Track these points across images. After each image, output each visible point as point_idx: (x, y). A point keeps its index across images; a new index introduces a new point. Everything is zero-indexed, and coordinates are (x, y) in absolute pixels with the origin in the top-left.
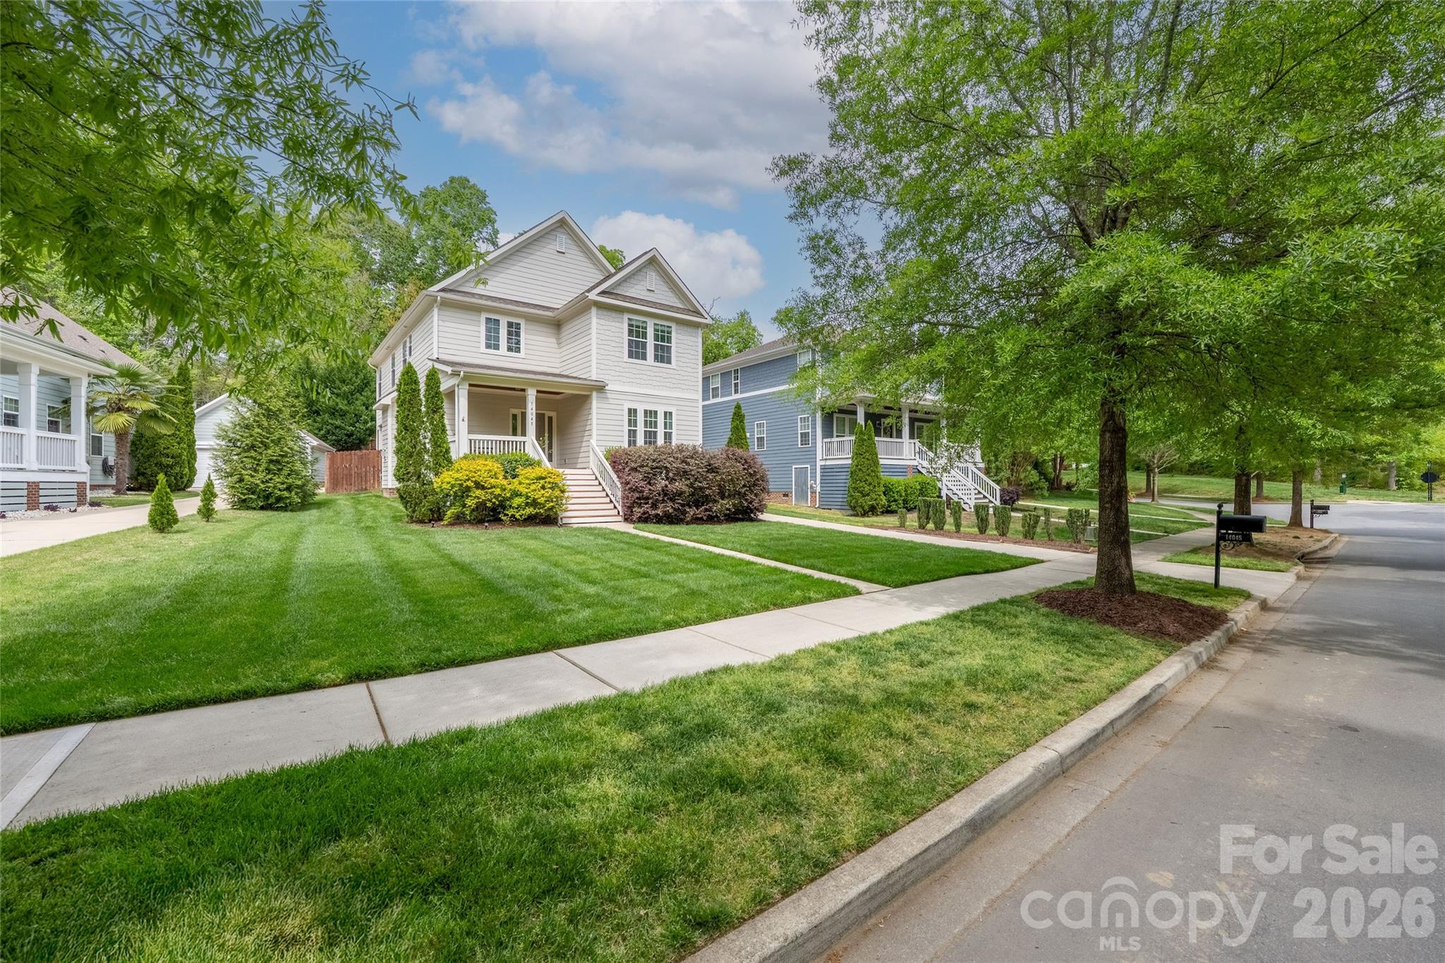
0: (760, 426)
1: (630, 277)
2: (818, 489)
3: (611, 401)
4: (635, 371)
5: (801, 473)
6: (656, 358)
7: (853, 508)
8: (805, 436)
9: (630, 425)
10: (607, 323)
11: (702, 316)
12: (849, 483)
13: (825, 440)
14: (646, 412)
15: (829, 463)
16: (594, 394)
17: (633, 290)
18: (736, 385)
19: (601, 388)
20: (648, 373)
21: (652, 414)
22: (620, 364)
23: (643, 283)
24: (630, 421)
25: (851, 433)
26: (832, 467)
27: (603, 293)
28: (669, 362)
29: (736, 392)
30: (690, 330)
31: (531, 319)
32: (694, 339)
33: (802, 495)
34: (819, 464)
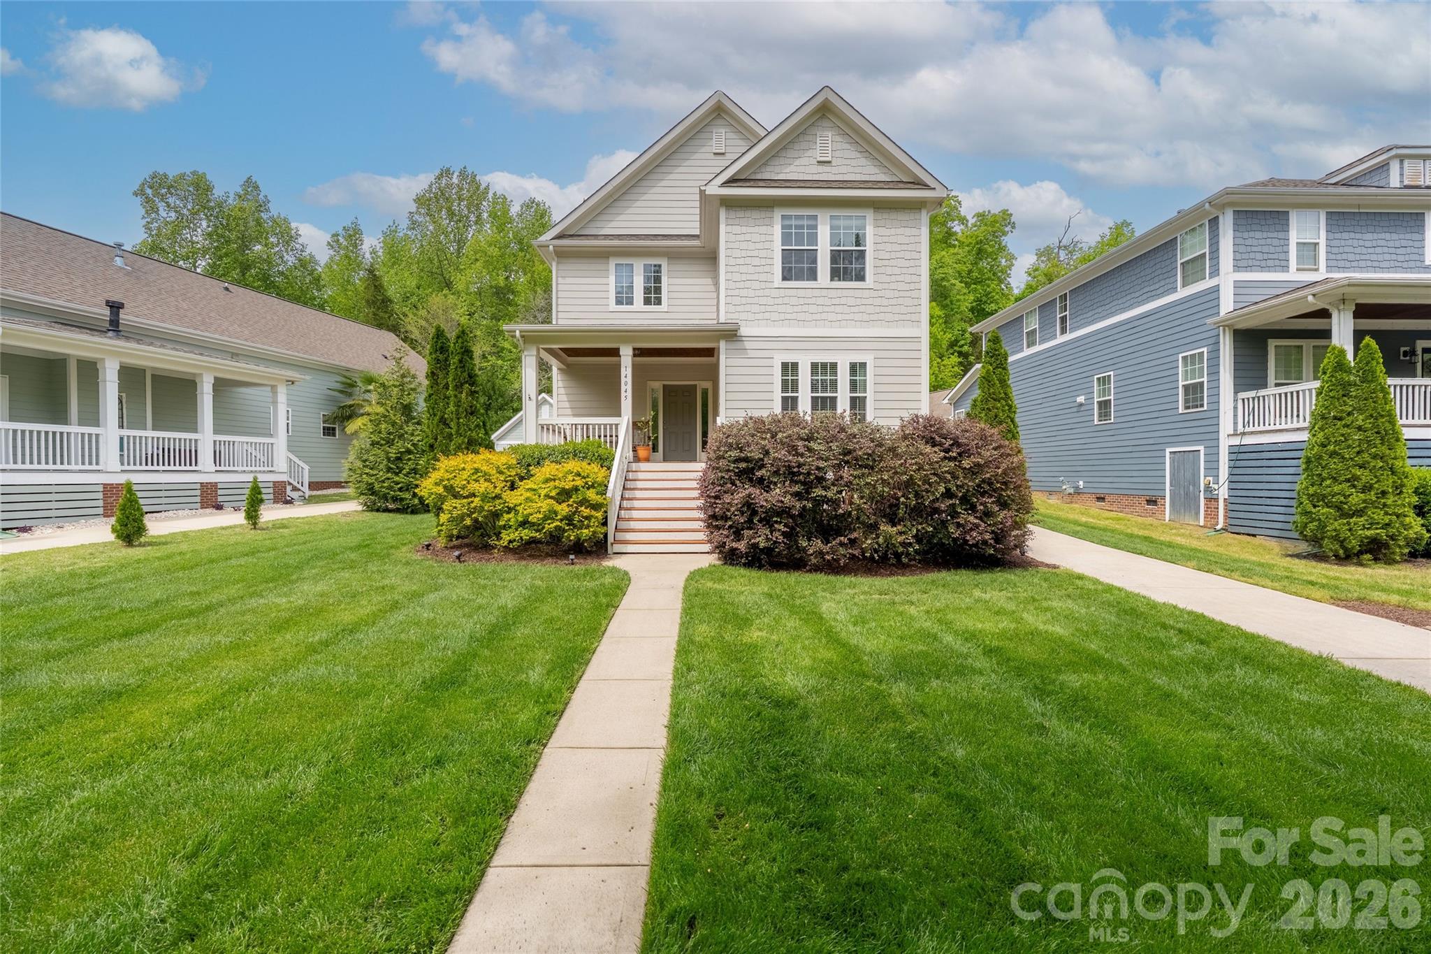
0: (1104, 381)
1: (784, 148)
2: (1223, 492)
3: (751, 354)
4: (794, 301)
5: (1185, 462)
6: (836, 274)
7: (1316, 540)
8: (1193, 392)
9: (785, 389)
10: (744, 229)
11: (926, 186)
12: (1301, 482)
13: (1242, 395)
14: (814, 366)
15: (1248, 440)
16: (723, 345)
17: (792, 168)
18: (1063, 320)
19: (731, 335)
20: (820, 301)
21: (823, 370)
22: (767, 292)
23: (809, 153)
24: (785, 383)
25: (1316, 378)
26: (1257, 450)
27: (732, 181)
28: (861, 277)
29: (1063, 331)
30: (902, 216)
31: (675, 256)
32: (914, 232)
33: (1186, 500)
34: (1225, 444)
